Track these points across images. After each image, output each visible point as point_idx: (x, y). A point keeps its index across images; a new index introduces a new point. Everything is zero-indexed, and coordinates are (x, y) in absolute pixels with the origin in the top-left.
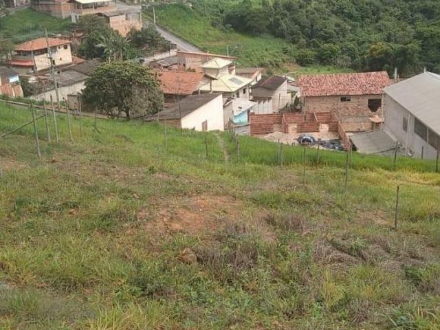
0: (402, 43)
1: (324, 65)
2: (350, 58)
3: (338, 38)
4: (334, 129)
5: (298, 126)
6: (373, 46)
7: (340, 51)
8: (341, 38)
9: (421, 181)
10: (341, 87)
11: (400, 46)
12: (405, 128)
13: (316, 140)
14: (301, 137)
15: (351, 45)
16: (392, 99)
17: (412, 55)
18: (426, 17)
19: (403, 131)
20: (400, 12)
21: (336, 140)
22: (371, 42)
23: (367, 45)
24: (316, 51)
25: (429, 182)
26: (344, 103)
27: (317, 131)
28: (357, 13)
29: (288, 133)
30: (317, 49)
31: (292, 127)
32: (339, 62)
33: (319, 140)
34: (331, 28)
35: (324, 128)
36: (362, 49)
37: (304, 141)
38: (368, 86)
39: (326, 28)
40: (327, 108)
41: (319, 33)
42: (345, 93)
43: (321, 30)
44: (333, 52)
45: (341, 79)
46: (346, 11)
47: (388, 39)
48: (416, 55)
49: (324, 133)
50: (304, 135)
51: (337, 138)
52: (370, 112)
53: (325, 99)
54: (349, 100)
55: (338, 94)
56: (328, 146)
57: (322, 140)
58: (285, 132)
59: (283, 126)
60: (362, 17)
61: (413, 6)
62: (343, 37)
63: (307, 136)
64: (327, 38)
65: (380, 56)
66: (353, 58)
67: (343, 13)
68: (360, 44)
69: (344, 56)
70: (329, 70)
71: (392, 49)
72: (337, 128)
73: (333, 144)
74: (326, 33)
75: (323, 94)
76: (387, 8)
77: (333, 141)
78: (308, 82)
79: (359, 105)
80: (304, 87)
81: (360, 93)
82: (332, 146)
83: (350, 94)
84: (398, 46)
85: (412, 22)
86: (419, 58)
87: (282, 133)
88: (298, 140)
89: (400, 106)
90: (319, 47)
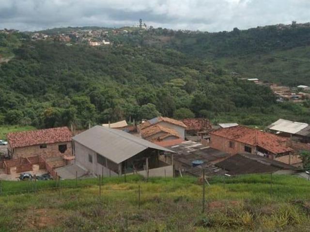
0: (64, 108)
1: (12, 125)
2: (30, 119)
3: (20, 105)
4: (43, 166)
5: (17, 168)
6: (46, 110)
7: (23, 115)
8: (22, 105)
9: (121, 188)
10: (39, 139)
11: (64, 109)
12: (91, 161)
13: (33, 176)
14: (22, 176)
15: (30, 110)
16: (79, 143)
17: (73, 115)
18: (75, 90)
19: (90, 163)
20: (58, 88)
21: (46, 174)
22: (43, 107)
23: (41, 109)
24: (4, 115)
25: (125, 188)
26: (43, 149)
27: (31, 169)
28: (29, 88)
29: (10, 174)
30: (5, 114)
31: (13, 169)
32: (23, 122)
33: (35, 175)
34: (13, 100)
35: (36, 167)
36: (37, 112)
37: (25, 177)
38: (57, 137)
39: (10, 99)
40: (31, 154)
41: (5, 103)
42: (43, 143)
43: (7, 100)
44: (18, 115)
45: (38, 133)
46: (21, 87)
47: (54, 105)
48: (75, 115)
49: (36, 171)
50: (25, 174)
51: (46, 173)
52: (60, 153)
53: (29, 148)
54: (46, 147)
55: (38, 143)
56: (42, 179)
57: (37, 175)
58: (8, 174)
59: (6, 170)
60: (33, 91)
61: (66, 83)
62: (23, 105)
63: (26, 174)
64: (11, 107)
65: (51, 116)
66: (33, 118)
67: (19, 89)
68: (36, 109)
69: (25, 117)
70: (16, 128)
71: (59, 111)
72: (45, 166)
73: (45, 177)
74: (10, 102)
75: (27, 145)
76: (50, 85)
77: (44, 175)
78: (15, 138)
79: (52, 150)
80: (12, 141)
81: (53, 142)
82: (44, 179)
83: (46, 143)
84: (63, 110)
85: (67, 94)
86: (77, 116)
87: (6, 175)
88: (20, 178)
89: (86, 147)
90: (6, 112)
